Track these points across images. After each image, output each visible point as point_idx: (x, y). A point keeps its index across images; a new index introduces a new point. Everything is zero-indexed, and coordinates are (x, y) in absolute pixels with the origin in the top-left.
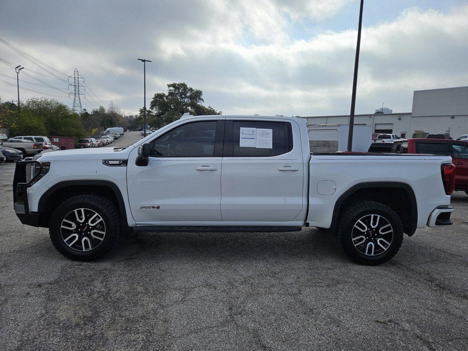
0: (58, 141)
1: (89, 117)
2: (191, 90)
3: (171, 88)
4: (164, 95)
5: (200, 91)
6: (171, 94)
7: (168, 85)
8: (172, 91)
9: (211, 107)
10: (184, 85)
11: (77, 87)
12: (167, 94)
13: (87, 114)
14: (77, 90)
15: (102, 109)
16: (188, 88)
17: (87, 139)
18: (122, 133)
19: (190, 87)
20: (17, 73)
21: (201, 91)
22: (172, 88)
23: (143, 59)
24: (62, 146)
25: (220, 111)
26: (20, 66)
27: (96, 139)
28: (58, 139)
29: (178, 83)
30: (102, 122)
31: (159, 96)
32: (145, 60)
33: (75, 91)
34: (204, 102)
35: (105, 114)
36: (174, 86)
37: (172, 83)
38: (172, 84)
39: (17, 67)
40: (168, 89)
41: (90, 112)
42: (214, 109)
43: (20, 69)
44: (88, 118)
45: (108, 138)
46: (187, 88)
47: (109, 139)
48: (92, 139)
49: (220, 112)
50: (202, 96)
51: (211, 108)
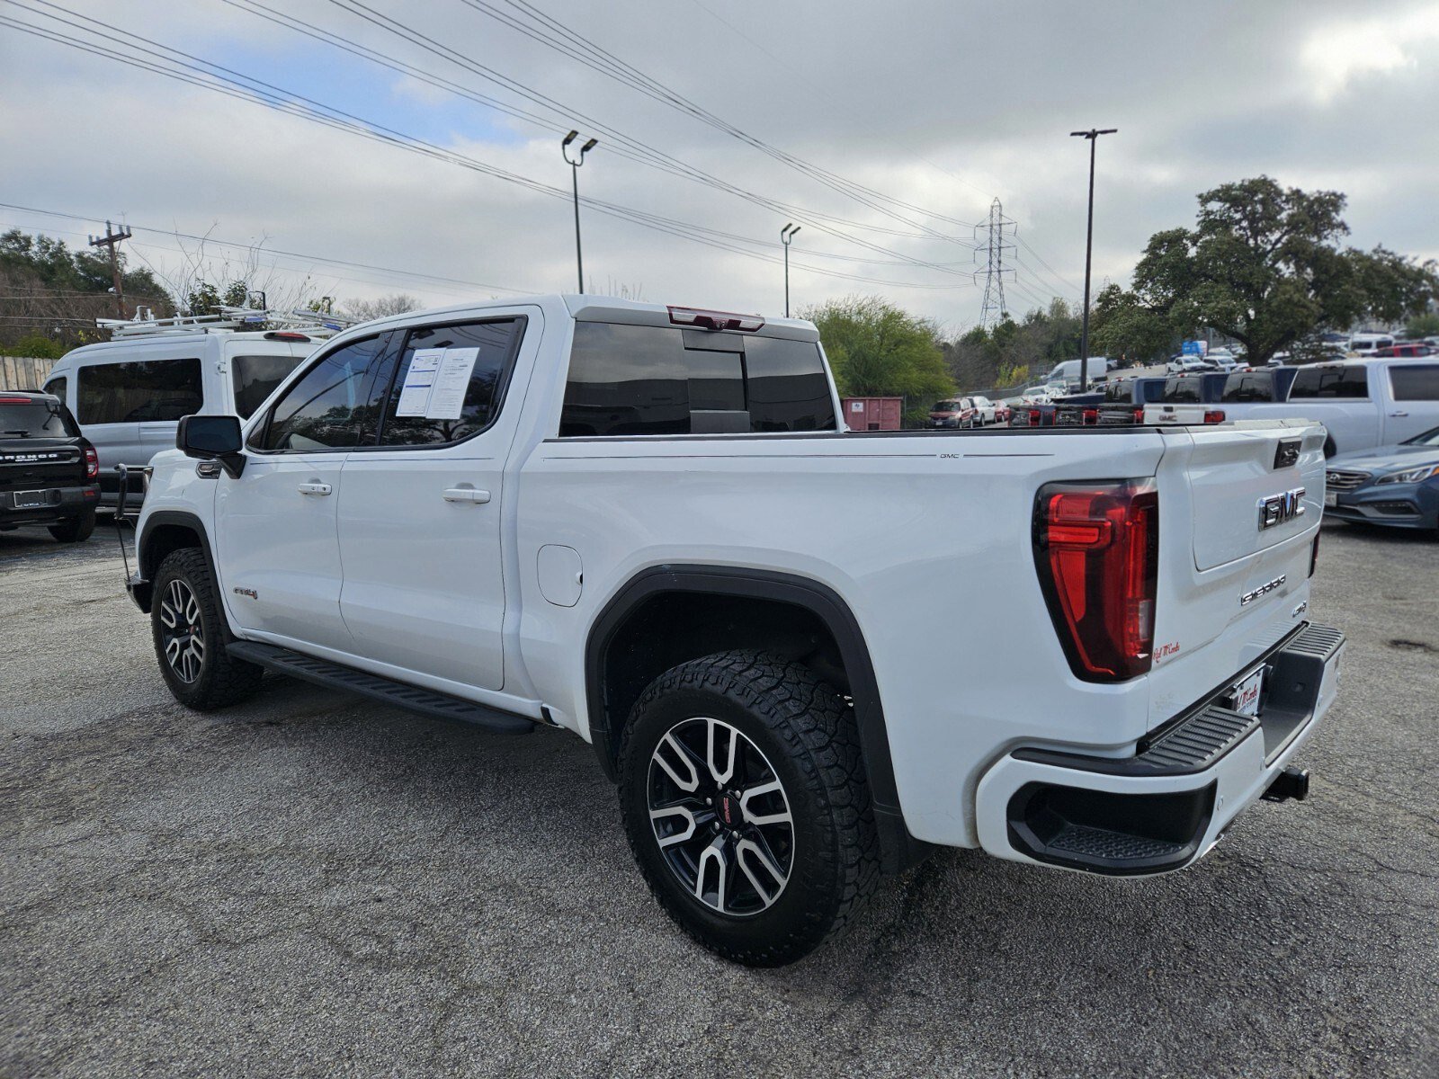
0: (862, 411)
1: (1013, 335)
2: (1297, 195)
3: (1215, 206)
4: (1185, 232)
5: (1334, 194)
6: (1209, 224)
7: (1200, 196)
8: (1212, 217)
9: (1384, 248)
10: (1264, 188)
11: (995, 251)
12: (1194, 229)
13: (1010, 326)
14: (995, 260)
15: (1059, 308)
16: (1286, 191)
17: (957, 400)
18: (1104, 375)
19: (1290, 188)
20: (786, 244)
21: (1339, 193)
22: (1220, 204)
23: (1089, 130)
24: (871, 422)
25: (1426, 259)
26: (790, 225)
27: (990, 399)
28: (861, 405)
29: (1238, 183)
30: (1050, 346)
31: (1168, 242)
32: (1097, 130)
33: (991, 263)
34: (1349, 234)
35: (1067, 319)
36: (1225, 194)
37: (1215, 186)
38: (1218, 191)
39: (785, 230)
40: (1199, 208)
41: (1018, 319)
42: (1400, 254)
43: (793, 232)
44: (1011, 337)
45: (1043, 392)
46: (1279, 193)
47: (1044, 397)
48: (977, 400)
49: (1428, 263)
50: (1341, 213)
51: (1384, 252)
